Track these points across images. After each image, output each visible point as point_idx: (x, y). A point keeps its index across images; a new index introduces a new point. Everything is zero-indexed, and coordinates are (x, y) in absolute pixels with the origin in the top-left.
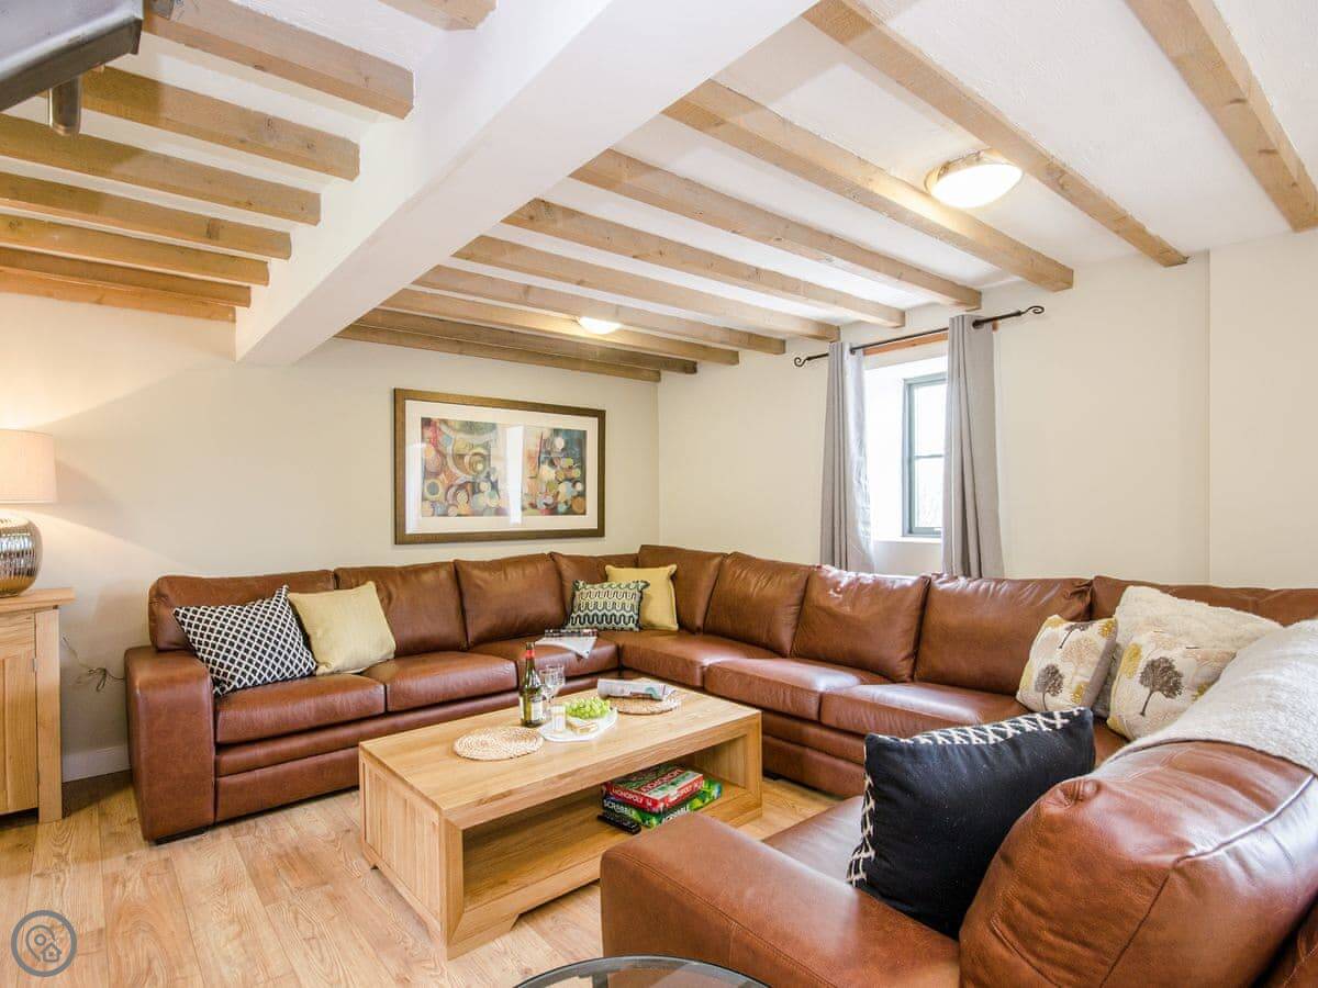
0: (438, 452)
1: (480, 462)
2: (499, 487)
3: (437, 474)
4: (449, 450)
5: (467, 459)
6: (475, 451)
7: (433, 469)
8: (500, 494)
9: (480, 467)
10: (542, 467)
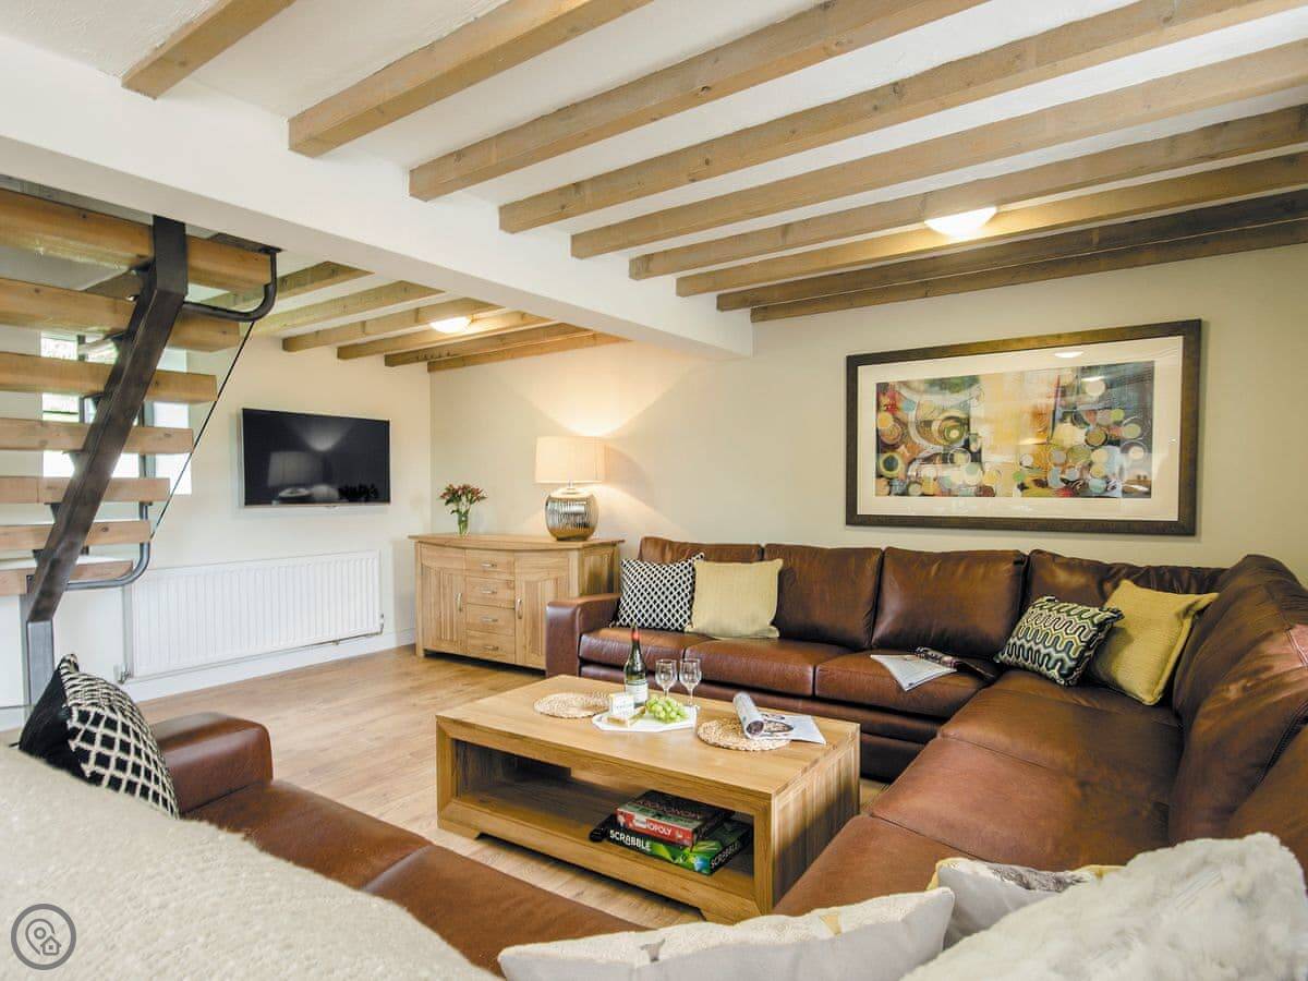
0: (897, 420)
1: (954, 427)
2: (983, 459)
3: (894, 447)
4: (911, 416)
5: (935, 427)
6: (947, 414)
7: (888, 440)
8: (987, 467)
9: (954, 434)
10: (1059, 426)
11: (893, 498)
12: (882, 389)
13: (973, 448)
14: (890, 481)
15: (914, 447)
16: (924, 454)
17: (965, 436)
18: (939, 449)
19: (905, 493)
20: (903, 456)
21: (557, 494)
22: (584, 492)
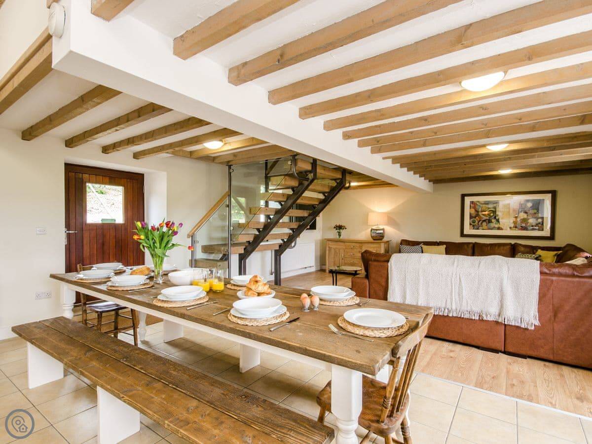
0: (475, 210)
2: (499, 221)
5: (487, 212)
6: (490, 210)
7: (474, 215)
8: (500, 223)
9: (492, 214)
10: (520, 213)
11: (474, 230)
12: (472, 202)
13: (497, 218)
14: (473, 226)
15: (480, 217)
16: (483, 219)
17: (495, 215)
18: (488, 218)
19: (478, 229)
20: (477, 219)
21: (374, 228)
22: (381, 227)
